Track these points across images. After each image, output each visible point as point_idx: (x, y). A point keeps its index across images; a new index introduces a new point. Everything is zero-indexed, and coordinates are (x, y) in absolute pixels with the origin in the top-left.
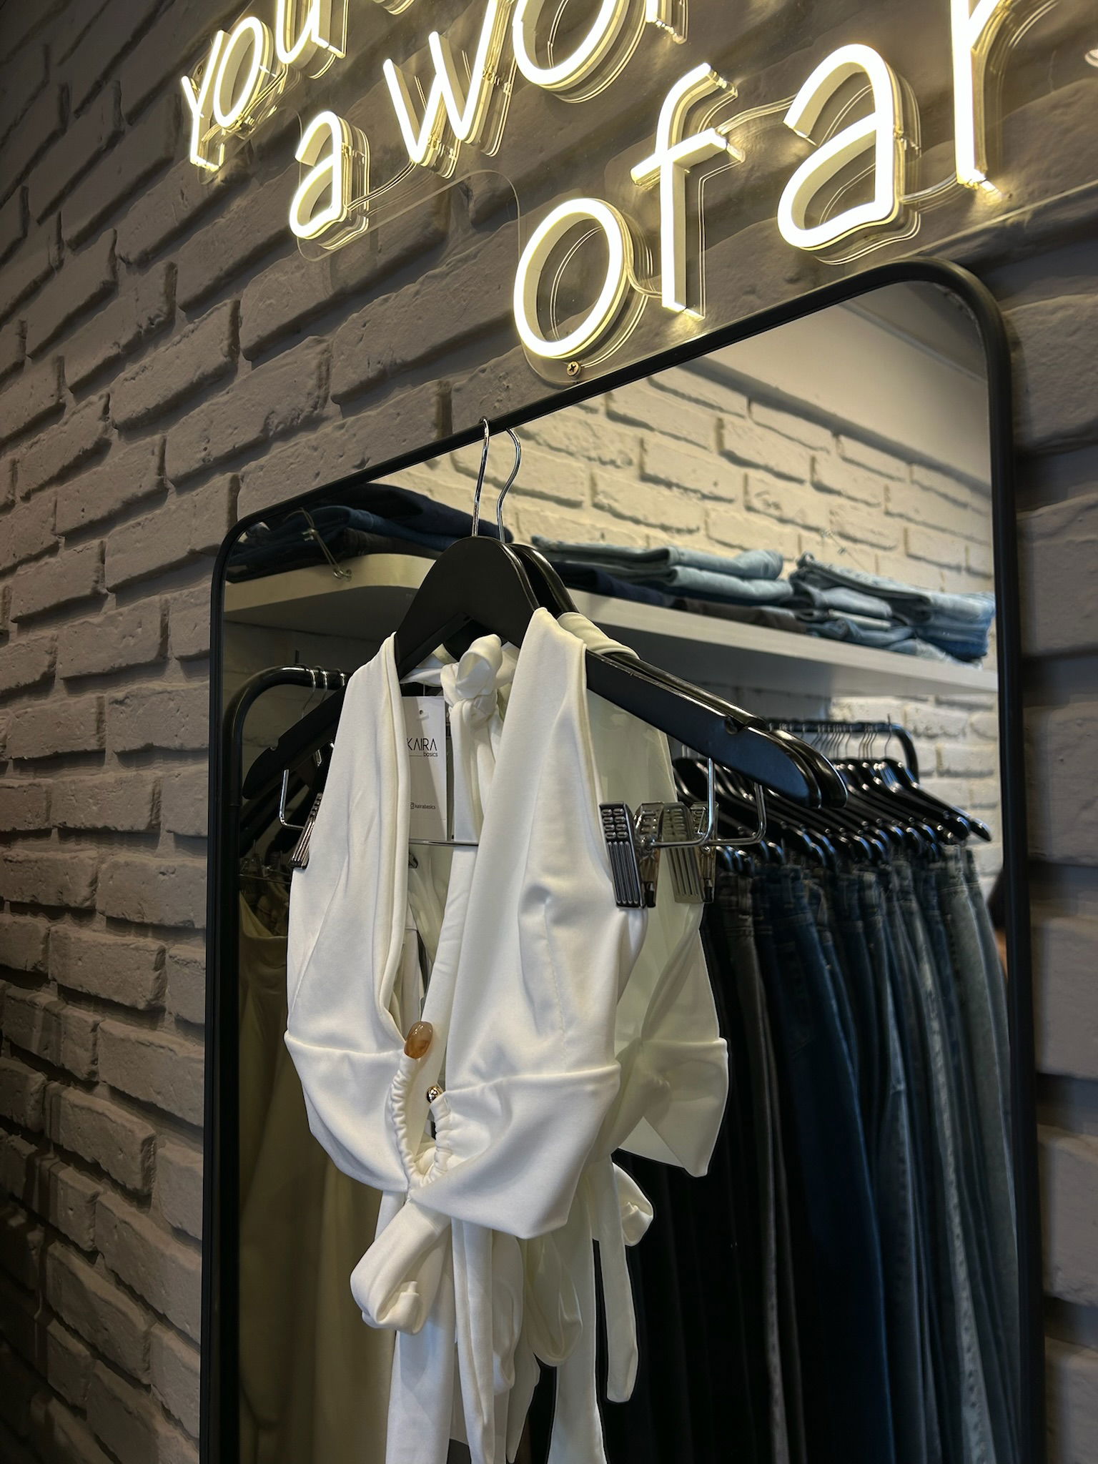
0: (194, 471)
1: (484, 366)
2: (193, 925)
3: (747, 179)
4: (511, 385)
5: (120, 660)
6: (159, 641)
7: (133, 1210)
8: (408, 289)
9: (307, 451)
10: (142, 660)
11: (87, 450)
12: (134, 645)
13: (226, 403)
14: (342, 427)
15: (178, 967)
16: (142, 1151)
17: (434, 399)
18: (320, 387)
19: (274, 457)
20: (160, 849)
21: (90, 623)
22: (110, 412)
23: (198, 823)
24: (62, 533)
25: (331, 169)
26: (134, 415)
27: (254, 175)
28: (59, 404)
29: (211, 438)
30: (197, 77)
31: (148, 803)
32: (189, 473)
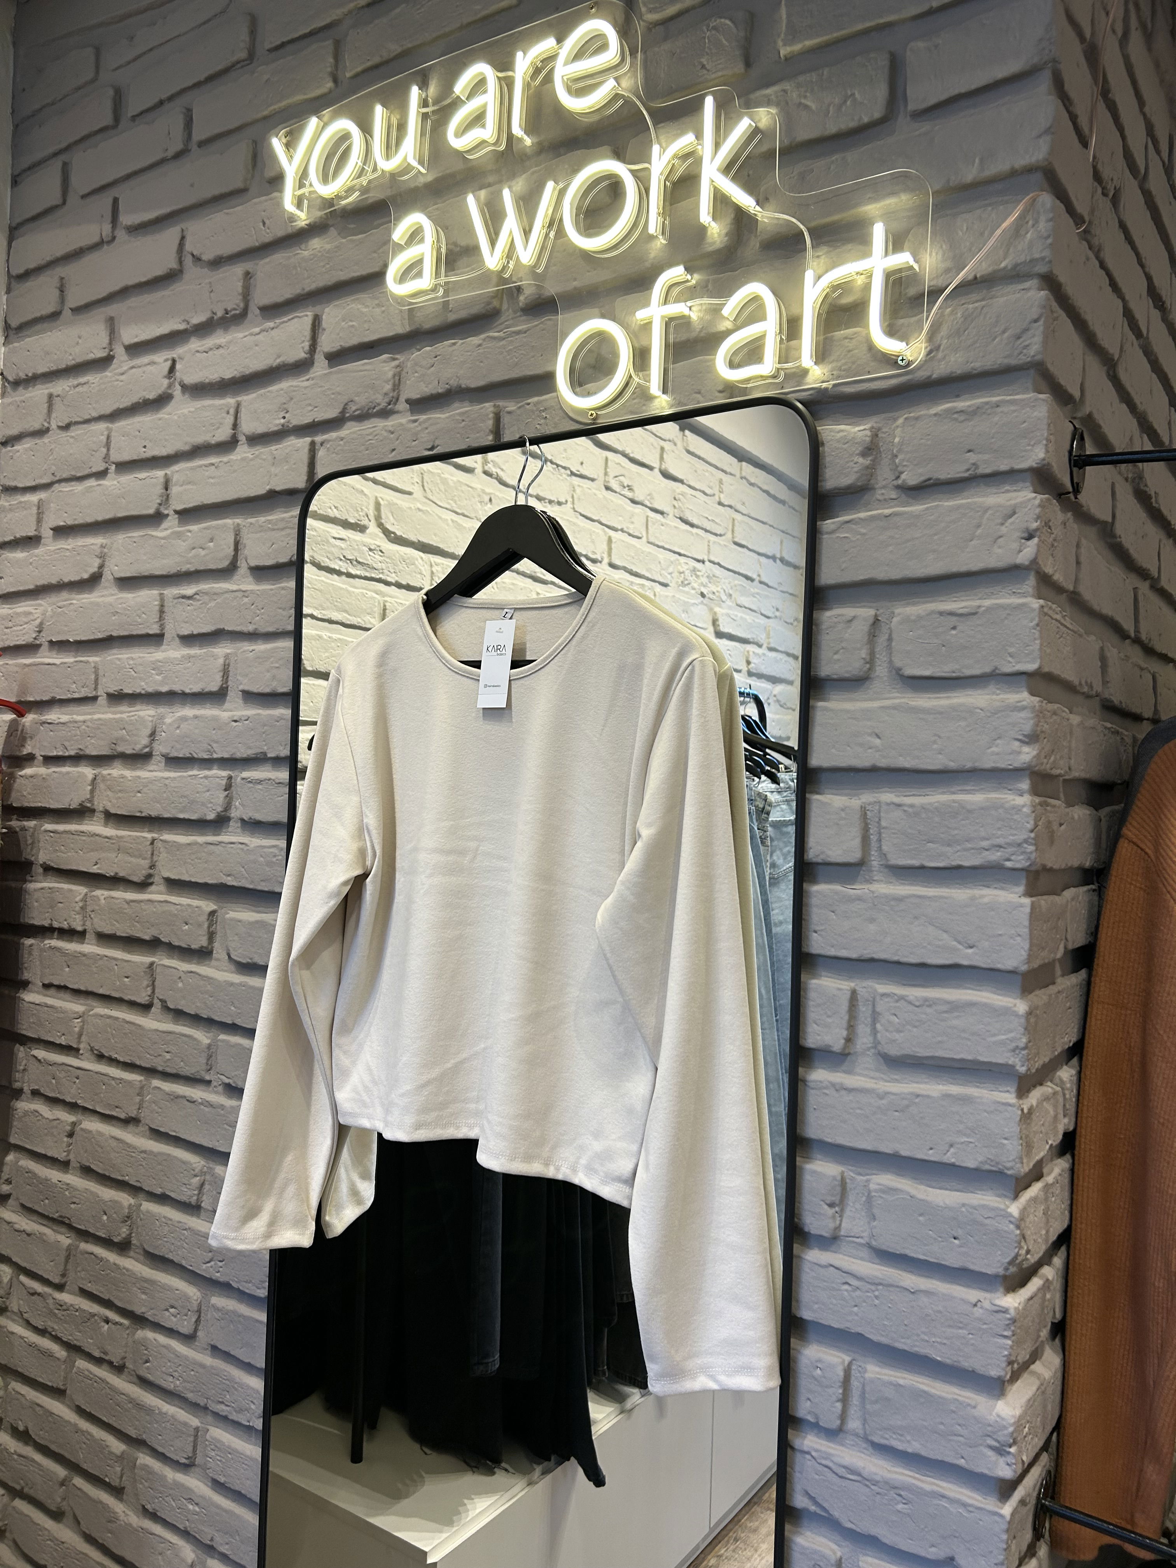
0: (272, 432)
1: (529, 401)
3: (700, 331)
4: (548, 416)
5: (189, 566)
6: (233, 553)
8: (472, 340)
9: (385, 434)
10: (213, 566)
11: (147, 399)
12: (204, 556)
13: (306, 387)
14: (415, 421)
15: (251, 785)
16: (207, 920)
17: (491, 415)
18: (394, 390)
19: (354, 433)
20: (227, 705)
21: (153, 536)
22: (177, 374)
23: (274, 684)
24: (114, 463)
25: (423, 254)
26: (207, 381)
27: (333, 226)
28: (109, 355)
29: (290, 410)
30: (284, 140)
31: (220, 670)
32: (267, 433)
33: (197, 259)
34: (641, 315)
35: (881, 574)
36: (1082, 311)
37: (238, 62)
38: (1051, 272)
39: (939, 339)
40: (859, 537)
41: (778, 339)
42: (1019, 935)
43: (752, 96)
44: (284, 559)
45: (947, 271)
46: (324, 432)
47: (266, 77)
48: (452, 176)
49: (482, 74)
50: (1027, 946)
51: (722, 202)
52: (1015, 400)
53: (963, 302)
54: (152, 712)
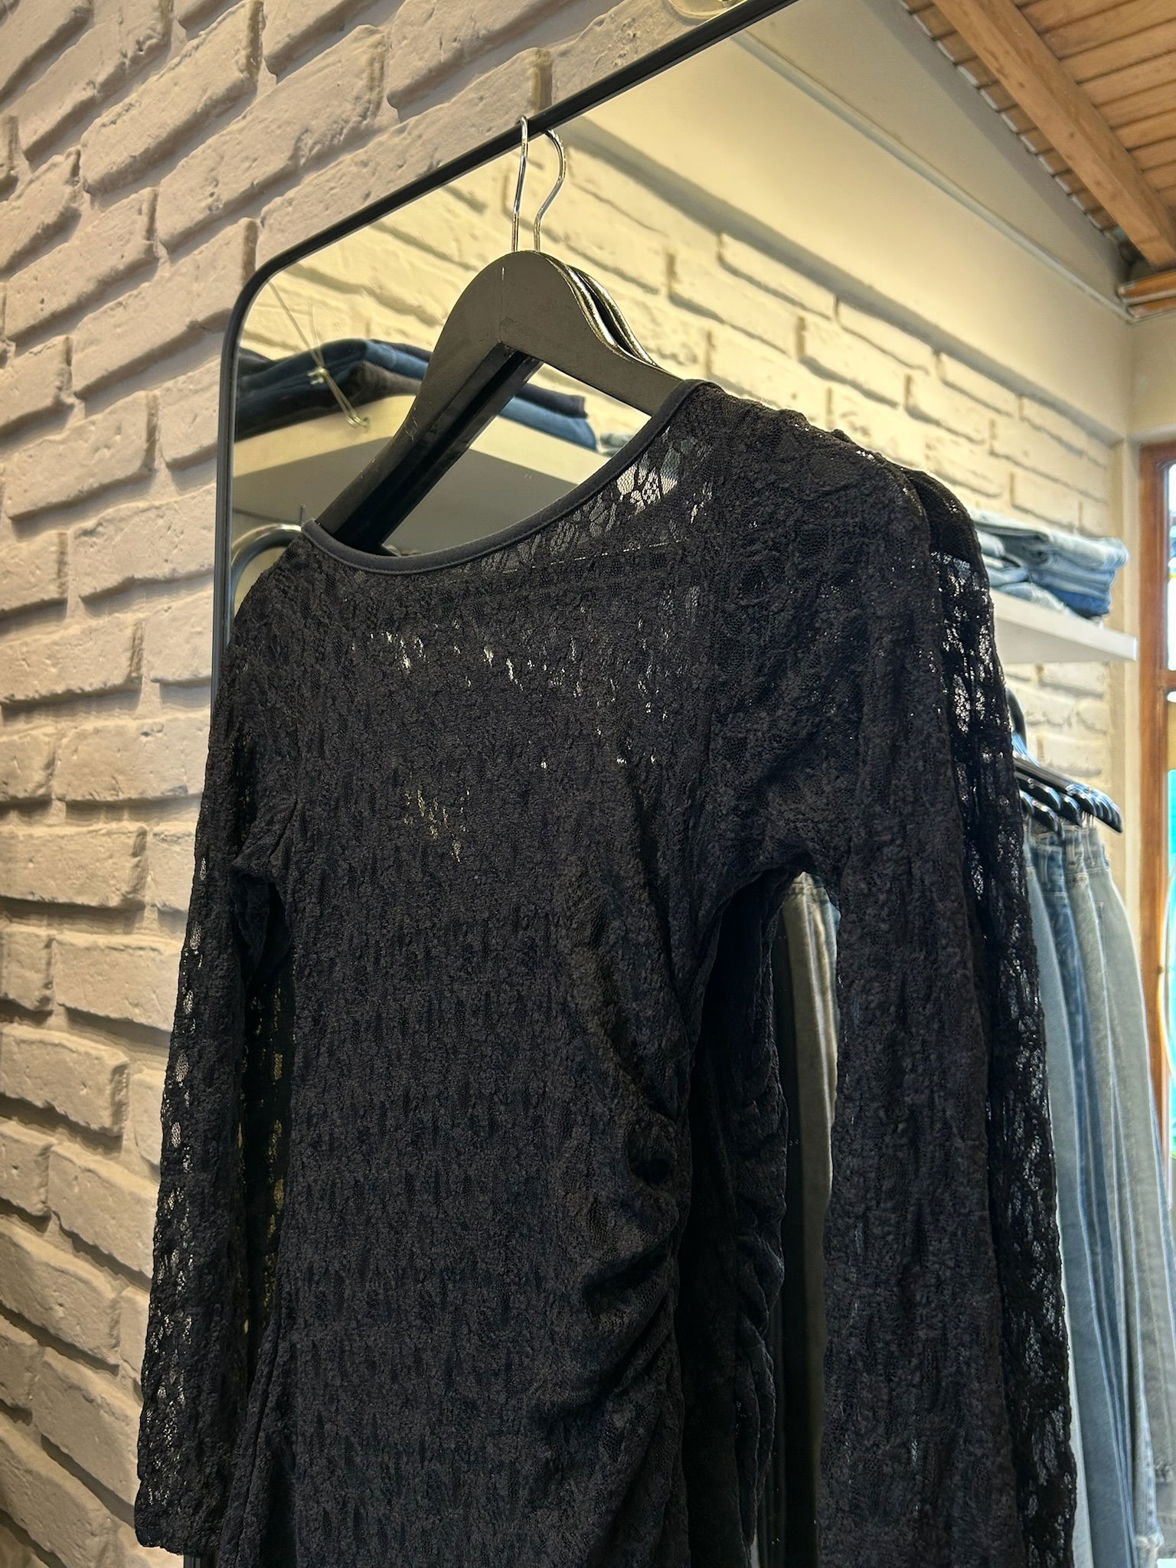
0: (197, 224)
1: (602, 16)
2: (186, 791)
4: (639, 34)
5: (91, 480)
6: (145, 446)
7: (99, 1158)
9: (354, 169)
10: (120, 474)
11: (48, 226)
12: (110, 459)
13: (240, 131)
14: (402, 130)
15: (165, 845)
16: (111, 1081)
17: (531, 71)
18: (371, 89)
19: (308, 184)
20: (141, 709)
21: (50, 441)
22: (81, 172)
23: (195, 663)
24: (11, 339)
26: (115, 168)
28: (9, 177)
29: (220, 179)
31: (126, 650)
32: (190, 228)
46: (269, 202)
54: (50, 730)
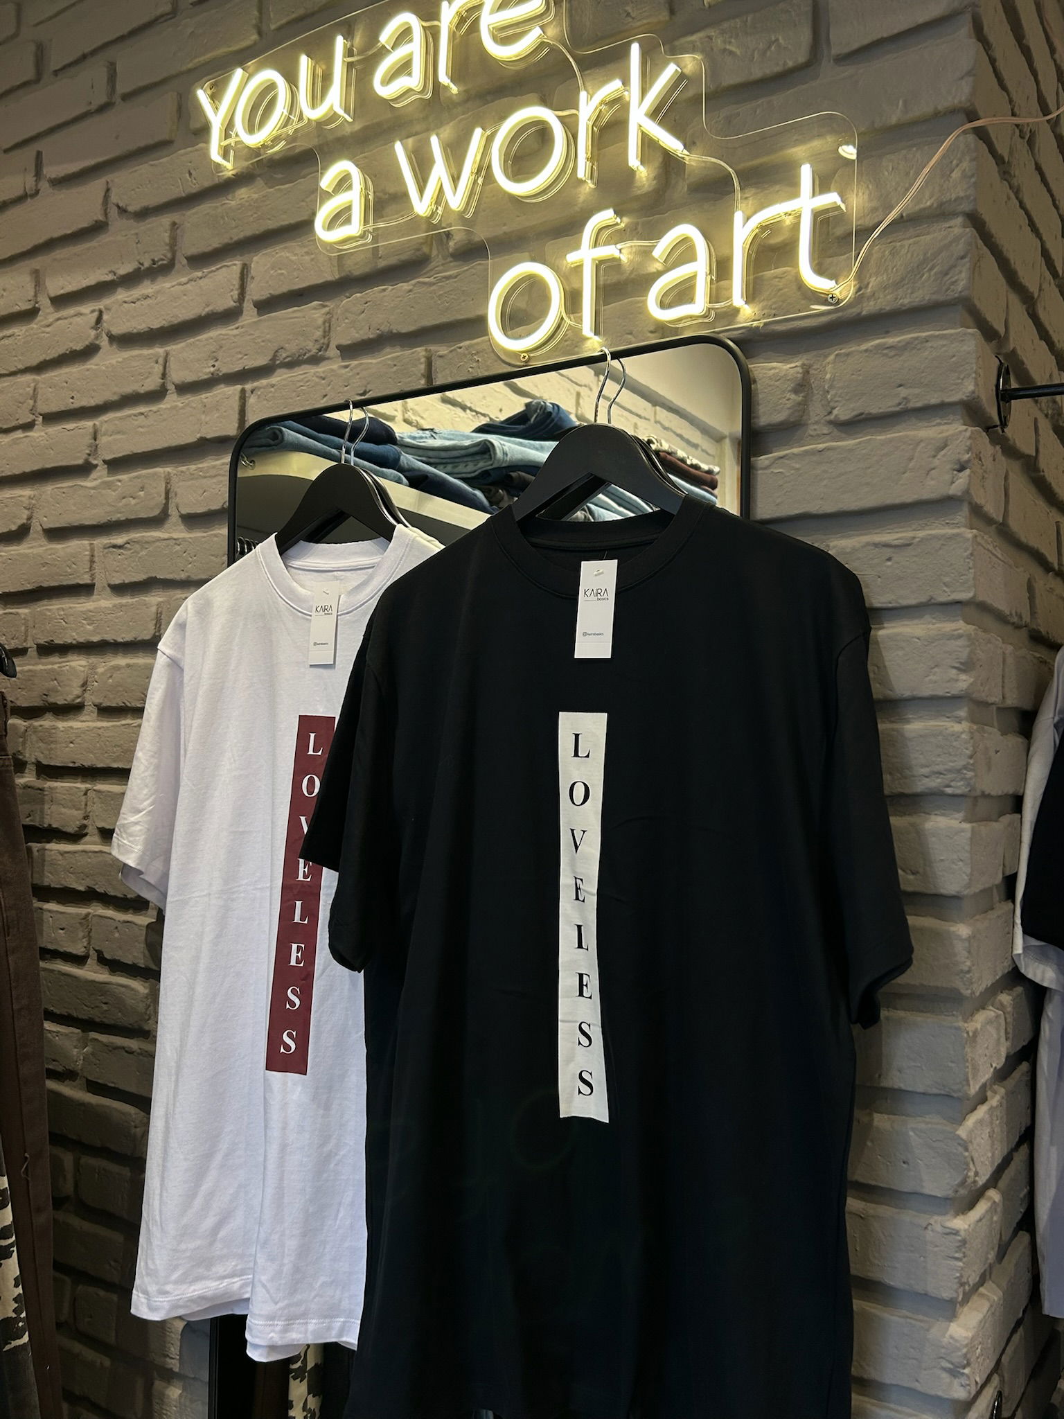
0: (202, 380)
1: (461, 345)
3: (630, 274)
4: (480, 360)
5: (119, 515)
6: (164, 502)
8: (402, 286)
9: (317, 380)
10: (143, 515)
11: (75, 350)
12: (135, 505)
13: (235, 336)
14: (346, 367)
17: (423, 360)
19: (284, 379)
21: (80, 485)
22: (105, 324)
24: (41, 415)
25: (351, 201)
26: (135, 331)
27: (259, 176)
28: (34, 307)
29: (219, 358)
30: (209, 92)
31: (152, 620)
32: (197, 381)
33: (122, 211)
34: (572, 258)
35: (815, 507)
36: (1004, 250)
37: (162, 16)
38: (976, 210)
39: (868, 276)
40: (792, 472)
41: (709, 278)
42: (962, 860)
43: (677, 43)
44: (216, 506)
45: (874, 210)
46: (255, 380)
47: (190, 30)
48: (379, 124)
49: (407, 23)
50: (968, 871)
51: (649, 146)
52: (945, 335)
53: (889, 241)
54: (83, 663)
